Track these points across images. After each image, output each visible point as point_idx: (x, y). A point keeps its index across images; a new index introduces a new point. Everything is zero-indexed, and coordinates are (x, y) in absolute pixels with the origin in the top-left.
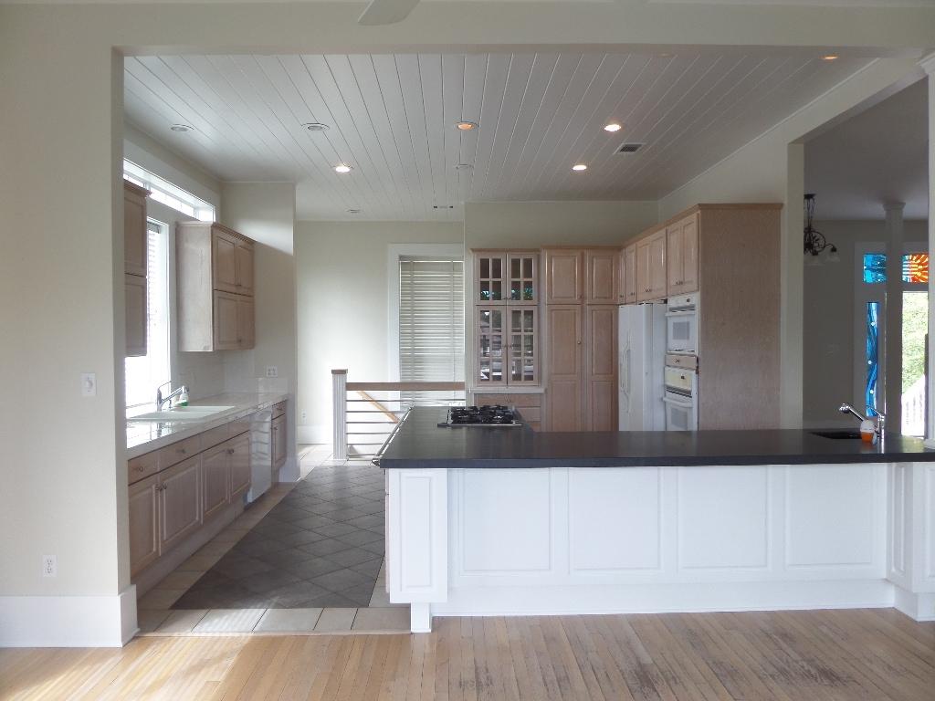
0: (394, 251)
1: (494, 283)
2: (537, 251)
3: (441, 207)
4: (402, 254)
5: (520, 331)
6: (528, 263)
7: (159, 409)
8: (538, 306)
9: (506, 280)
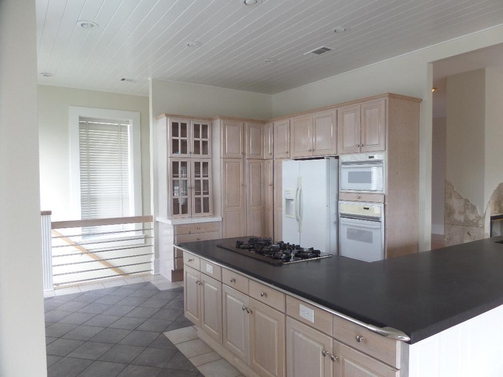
0: (75, 113)
1: (182, 140)
2: (211, 120)
3: (128, 80)
4: (83, 115)
5: (199, 176)
6: (205, 127)
8: (212, 158)
9: (190, 139)
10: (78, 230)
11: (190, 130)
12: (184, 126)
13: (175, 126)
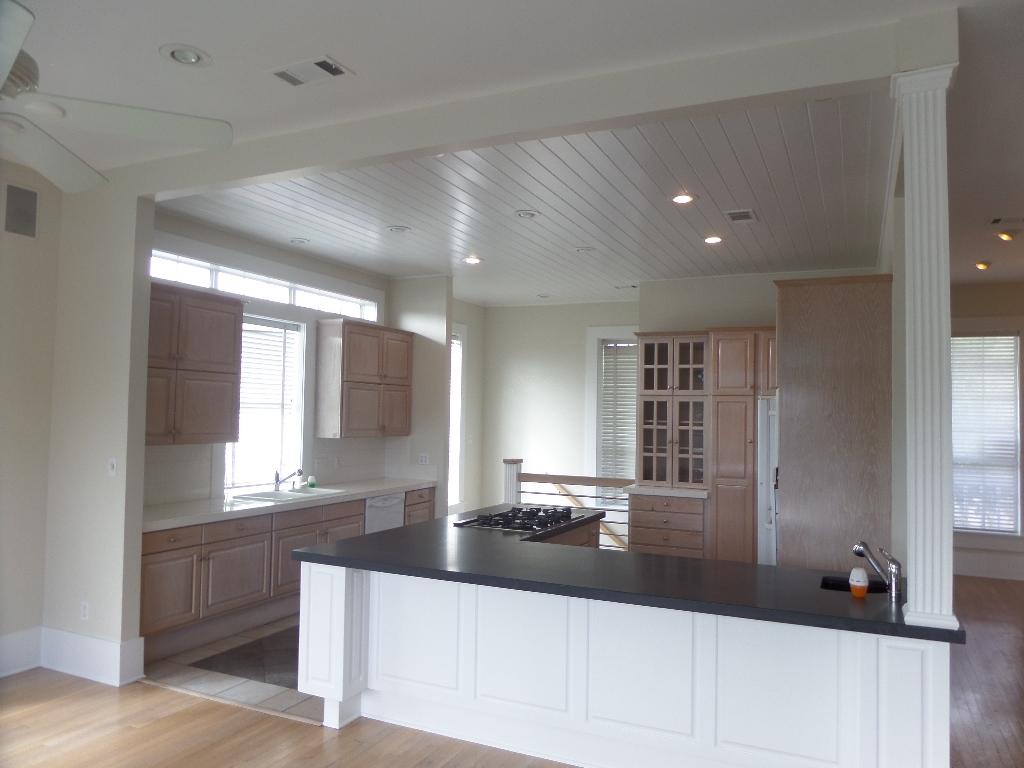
0: (595, 334)
1: (659, 370)
2: (706, 333)
3: (623, 287)
4: (600, 337)
5: (687, 425)
6: (699, 348)
7: (277, 490)
9: (673, 367)
10: (591, 490)
11: (673, 353)
12: (663, 348)
13: (649, 349)
